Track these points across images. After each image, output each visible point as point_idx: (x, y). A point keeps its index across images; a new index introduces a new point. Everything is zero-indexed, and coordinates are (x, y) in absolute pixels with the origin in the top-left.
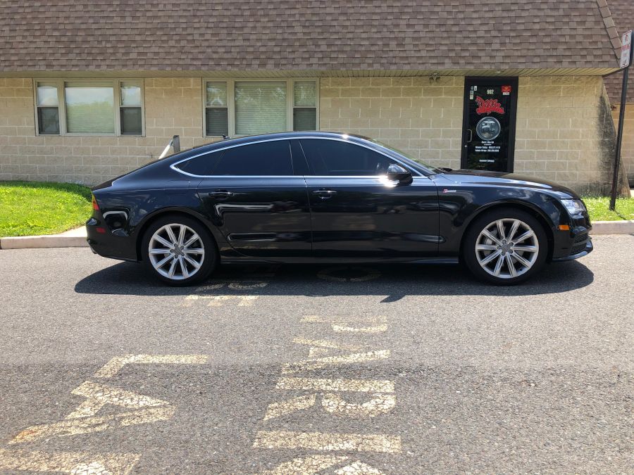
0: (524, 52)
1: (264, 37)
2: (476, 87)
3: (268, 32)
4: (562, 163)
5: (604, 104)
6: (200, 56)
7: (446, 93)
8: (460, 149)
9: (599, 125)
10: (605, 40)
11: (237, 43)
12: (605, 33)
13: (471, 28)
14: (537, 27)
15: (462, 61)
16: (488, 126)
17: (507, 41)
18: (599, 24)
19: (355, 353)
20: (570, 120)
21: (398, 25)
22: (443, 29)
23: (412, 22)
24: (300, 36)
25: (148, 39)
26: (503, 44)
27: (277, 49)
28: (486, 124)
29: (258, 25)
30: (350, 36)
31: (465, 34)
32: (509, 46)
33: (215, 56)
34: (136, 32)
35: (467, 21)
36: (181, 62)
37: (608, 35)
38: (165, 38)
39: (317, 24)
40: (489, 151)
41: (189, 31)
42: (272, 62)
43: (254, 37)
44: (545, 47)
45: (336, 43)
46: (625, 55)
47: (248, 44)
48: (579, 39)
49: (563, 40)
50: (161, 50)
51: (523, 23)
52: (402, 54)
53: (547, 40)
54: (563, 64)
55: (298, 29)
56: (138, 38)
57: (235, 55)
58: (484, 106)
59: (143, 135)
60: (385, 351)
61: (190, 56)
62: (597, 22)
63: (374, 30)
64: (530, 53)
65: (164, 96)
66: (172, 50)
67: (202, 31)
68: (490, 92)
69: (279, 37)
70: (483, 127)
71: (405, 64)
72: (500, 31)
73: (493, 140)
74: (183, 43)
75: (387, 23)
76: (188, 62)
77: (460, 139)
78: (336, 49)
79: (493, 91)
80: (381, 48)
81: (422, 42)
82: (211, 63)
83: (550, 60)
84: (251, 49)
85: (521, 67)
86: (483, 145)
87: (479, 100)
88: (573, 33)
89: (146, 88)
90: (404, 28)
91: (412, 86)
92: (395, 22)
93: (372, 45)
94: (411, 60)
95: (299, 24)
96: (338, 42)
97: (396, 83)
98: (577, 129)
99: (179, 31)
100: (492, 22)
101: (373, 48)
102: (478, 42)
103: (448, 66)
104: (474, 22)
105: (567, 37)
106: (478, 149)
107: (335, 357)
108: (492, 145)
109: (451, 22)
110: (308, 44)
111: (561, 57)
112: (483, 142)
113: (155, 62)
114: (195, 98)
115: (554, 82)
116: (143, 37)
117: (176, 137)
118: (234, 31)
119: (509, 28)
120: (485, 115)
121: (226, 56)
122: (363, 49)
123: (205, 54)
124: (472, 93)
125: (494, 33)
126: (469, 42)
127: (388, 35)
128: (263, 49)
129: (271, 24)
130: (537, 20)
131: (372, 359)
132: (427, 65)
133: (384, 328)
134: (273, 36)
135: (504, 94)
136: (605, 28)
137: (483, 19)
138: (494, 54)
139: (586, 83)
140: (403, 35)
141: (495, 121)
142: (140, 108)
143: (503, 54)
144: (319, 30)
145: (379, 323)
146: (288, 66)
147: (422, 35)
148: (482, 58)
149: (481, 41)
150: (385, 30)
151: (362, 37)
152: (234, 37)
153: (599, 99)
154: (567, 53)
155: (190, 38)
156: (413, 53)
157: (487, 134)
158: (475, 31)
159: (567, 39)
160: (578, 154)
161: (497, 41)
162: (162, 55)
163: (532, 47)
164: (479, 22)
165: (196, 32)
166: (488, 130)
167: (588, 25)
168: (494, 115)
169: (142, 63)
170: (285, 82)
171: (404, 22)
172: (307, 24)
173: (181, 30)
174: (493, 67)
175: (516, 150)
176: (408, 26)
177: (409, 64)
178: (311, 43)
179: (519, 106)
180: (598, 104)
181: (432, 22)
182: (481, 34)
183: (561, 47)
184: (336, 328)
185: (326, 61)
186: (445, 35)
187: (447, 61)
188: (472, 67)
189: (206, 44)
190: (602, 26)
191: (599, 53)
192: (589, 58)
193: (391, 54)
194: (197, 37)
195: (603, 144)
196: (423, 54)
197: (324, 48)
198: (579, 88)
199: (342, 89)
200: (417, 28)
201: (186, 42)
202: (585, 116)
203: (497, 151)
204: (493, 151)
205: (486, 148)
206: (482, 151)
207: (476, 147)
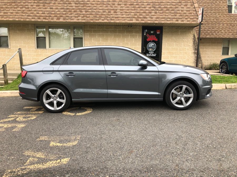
0: (164, 16)
1: (59, 7)
2: (146, 30)
3: (60, 5)
4: (180, 61)
5: (195, 38)
6: (31, 15)
7: (135, 33)
9: (193, 46)
10: (195, 12)
11: (47, 10)
12: (195, 10)
13: (143, 6)
14: (169, 6)
15: (140, 19)
16: (151, 46)
17: (157, 12)
18: (192, 6)
19: (51, 161)
20: (183, 43)
21: (114, 4)
22: (132, 6)
23: (120, 3)
24: (74, 7)
25: (8, 7)
26: (156, 13)
27: (64, 13)
28: (151, 45)
29: (56, 2)
30: (95, 8)
31: (141, 8)
32: (158, 14)
33: (38, 15)
34: (3, 4)
35: (142, 3)
36: (23, 17)
37: (196, 10)
38: (16, 7)
39: (81, 3)
41: (26, 4)
42: (62, 18)
43: (55, 7)
44: (172, 14)
45: (89, 11)
46: (200, 17)
47: (52, 10)
48: (185, 12)
49: (178, 12)
50: (14, 12)
51: (164, 5)
52: (116, 16)
53: (173, 12)
54: (179, 21)
55: (73, 5)
56: (4, 6)
57: (46, 15)
58: (150, 38)
59: (9, 48)
60: (67, 159)
61: (27, 15)
62: (192, 5)
63: (105, 6)
64: (166, 17)
65: (18, 32)
66: (19, 12)
67: (32, 4)
68: (152, 32)
69: (65, 8)
70: (150, 46)
71: (117, 20)
72: (154, 8)
73: (153, 52)
74: (24, 9)
75: (110, 3)
76: (26, 17)
77: (140, 51)
78: (89, 13)
79: (153, 32)
80: (107, 13)
81: (124, 11)
82: (36, 18)
83: (174, 20)
84: (53, 13)
85: (163, 22)
86: (149, 53)
87: (148, 35)
88: (182, 9)
89: (10, 28)
90: (117, 5)
91: (121, 29)
92: (113, 3)
93: (104, 12)
94: (119, 19)
95: (74, 3)
96: (90, 11)
97: (115, 28)
98: (185, 47)
99: (22, 4)
100: (151, 4)
101: (104, 13)
102: (146, 12)
103: (134, 21)
104: (144, 4)
105: (180, 11)
107: (38, 164)
108: (153, 53)
109: (136, 4)
110: (77, 11)
111: (178, 19)
112: (149, 52)
113: (11, 17)
114: (32, 33)
115: (176, 29)
116: (6, 6)
117: (19, 49)
118: (46, 5)
119: (158, 7)
120: (150, 41)
121: (42, 15)
122: (100, 13)
123: (33, 14)
124: (145, 32)
125: (152, 9)
126: (143, 12)
127: (110, 8)
128: (58, 13)
129: (62, 2)
130: (169, 4)
131: (58, 165)
132: (126, 21)
133: (75, 143)
134: (63, 7)
135: (158, 33)
136: (195, 8)
137: (148, 3)
138: (152, 17)
139: (189, 29)
140: (116, 8)
141: (154, 44)
142: (7, 37)
143: (156, 17)
144: (82, 5)
145: (75, 140)
146: (69, 20)
147: (124, 8)
148: (148, 18)
149: (147, 11)
150: (109, 6)
151: (100, 9)
152: (46, 7)
153: (193, 36)
154: (180, 17)
155: (27, 7)
156: (120, 16)
158: (145, 7)
159: (180, 12)
160: (185, 57)
161: (153, 11)
162: (14, 14)
163: (167, 14)
164: (146, 4)
165: (29, 4)
166: (151, 48)
167: (188, 6)
168: (154, 41)
169: (6, 17)
170: (70, 27)
171: (117, 3)
172: (77, 3)
173: (23, 3)
174: (152, 22)
175: (162, 55)
176: (118, 4)
177: (119, 20)
178: (79, 11)
179: (163, 38)
180: (193, 38)
181: (128, 3)
182: (147, 9)
183: (178, 15)
184: (52, 144)
185: (85, 18)
186: (133, 9)
187: (134, 19)
188: (144, 22)
189: (34, 9)
190: (194, 7)
191: (192, 17)
192: (189, 19)
193: (111, 16)
194: (30, 6)
195: (195, 53)
196: (124, 16)
197: (84, 13)
198: (185, 31)
199: (93, 30)
200: (122, 6)
201: (25, 8)
202: (188, 42)
203: (155, 56)
204: (153, 56)
205: (151, 54)
206: (149, 55)
207: (147, 54)
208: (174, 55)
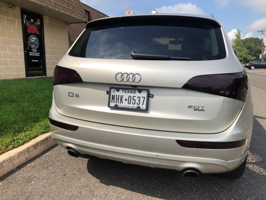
0: (60, 4)
2: (25, 16)
7: (12, 16)
8: (23, 53)
10: (80, 8)
20: (62, 41)
28: (33, 40)
37: (81, 6)
40: (35, 55)
44: (66, 4)
48: (74, 4)
54: (73, 15)
64: (63, 5)
68: (32, 21)
73: (36, 49)
77: (23, 47)
83: (69, 11)
85: (62, 11)
87: (28, 24)
98: (64, 46)
106: (31, 54)
108: (37, 52)
111: (72, 11)
112: (32, 50)
115: (55, 22)
120: (31, 34)
124: (24, 19)
135: (38, 23)
136: (79, 2)
139: (64, 25)
141: (36, 38)
157: (33, 45)
159: (71, 3)
163: (62, 2)
166: (34, 43)
168: (35, 34)
175: (46, 55)
183: (71, 6)
192: (79, 15)
198: (62, 27)
203: (39, 55)
204: (37, 55)
205: (34, 53)
206: (33, 55)
207: (30, 53)
208: (56, 56)
